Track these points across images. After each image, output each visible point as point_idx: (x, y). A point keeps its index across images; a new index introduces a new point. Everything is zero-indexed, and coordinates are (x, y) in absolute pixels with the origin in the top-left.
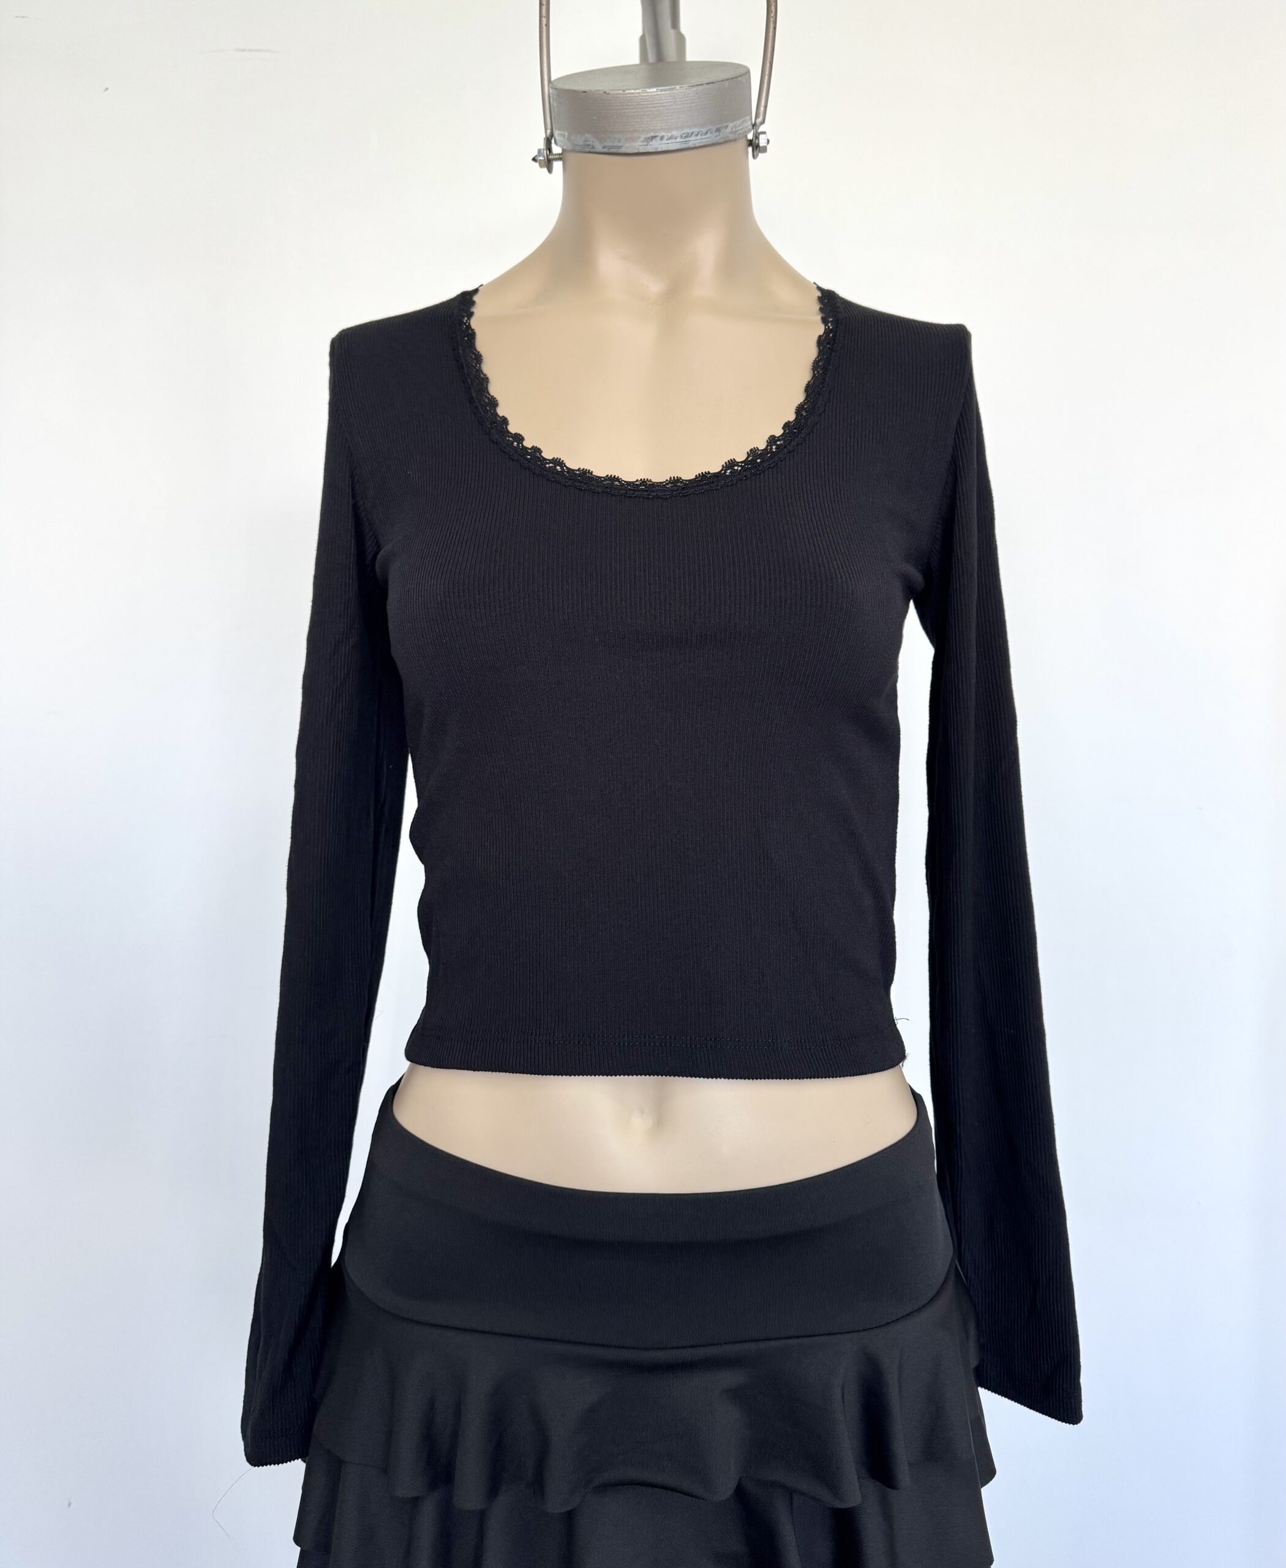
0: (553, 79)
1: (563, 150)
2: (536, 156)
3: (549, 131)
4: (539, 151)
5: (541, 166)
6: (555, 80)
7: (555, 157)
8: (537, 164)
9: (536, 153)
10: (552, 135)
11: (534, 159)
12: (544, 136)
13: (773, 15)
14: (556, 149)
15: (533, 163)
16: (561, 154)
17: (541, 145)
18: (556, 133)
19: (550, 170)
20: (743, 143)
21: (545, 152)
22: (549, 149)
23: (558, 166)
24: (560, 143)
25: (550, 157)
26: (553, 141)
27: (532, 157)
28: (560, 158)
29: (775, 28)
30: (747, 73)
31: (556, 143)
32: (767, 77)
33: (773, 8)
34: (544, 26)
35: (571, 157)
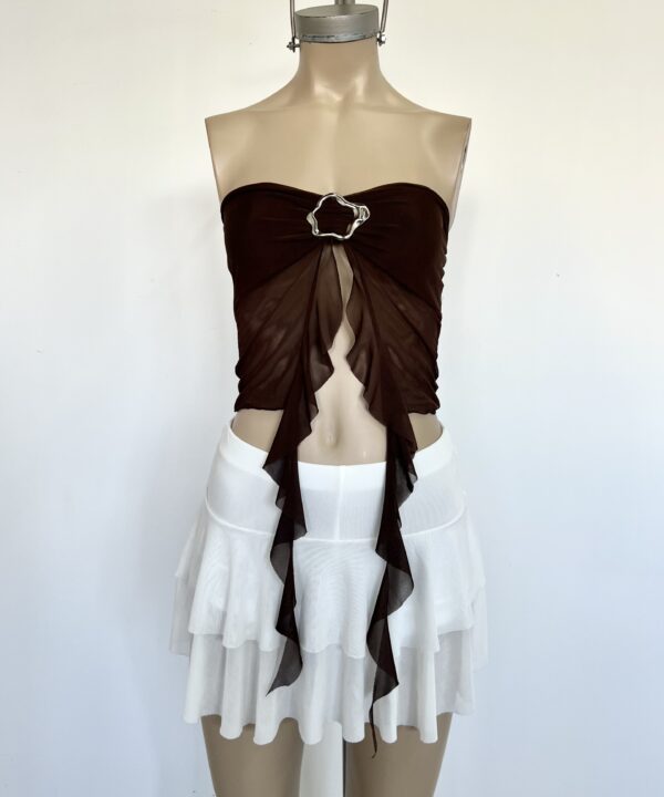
17: (290, 40)
20: (375, 39)
23: (297, 49)
30: (377, 9)
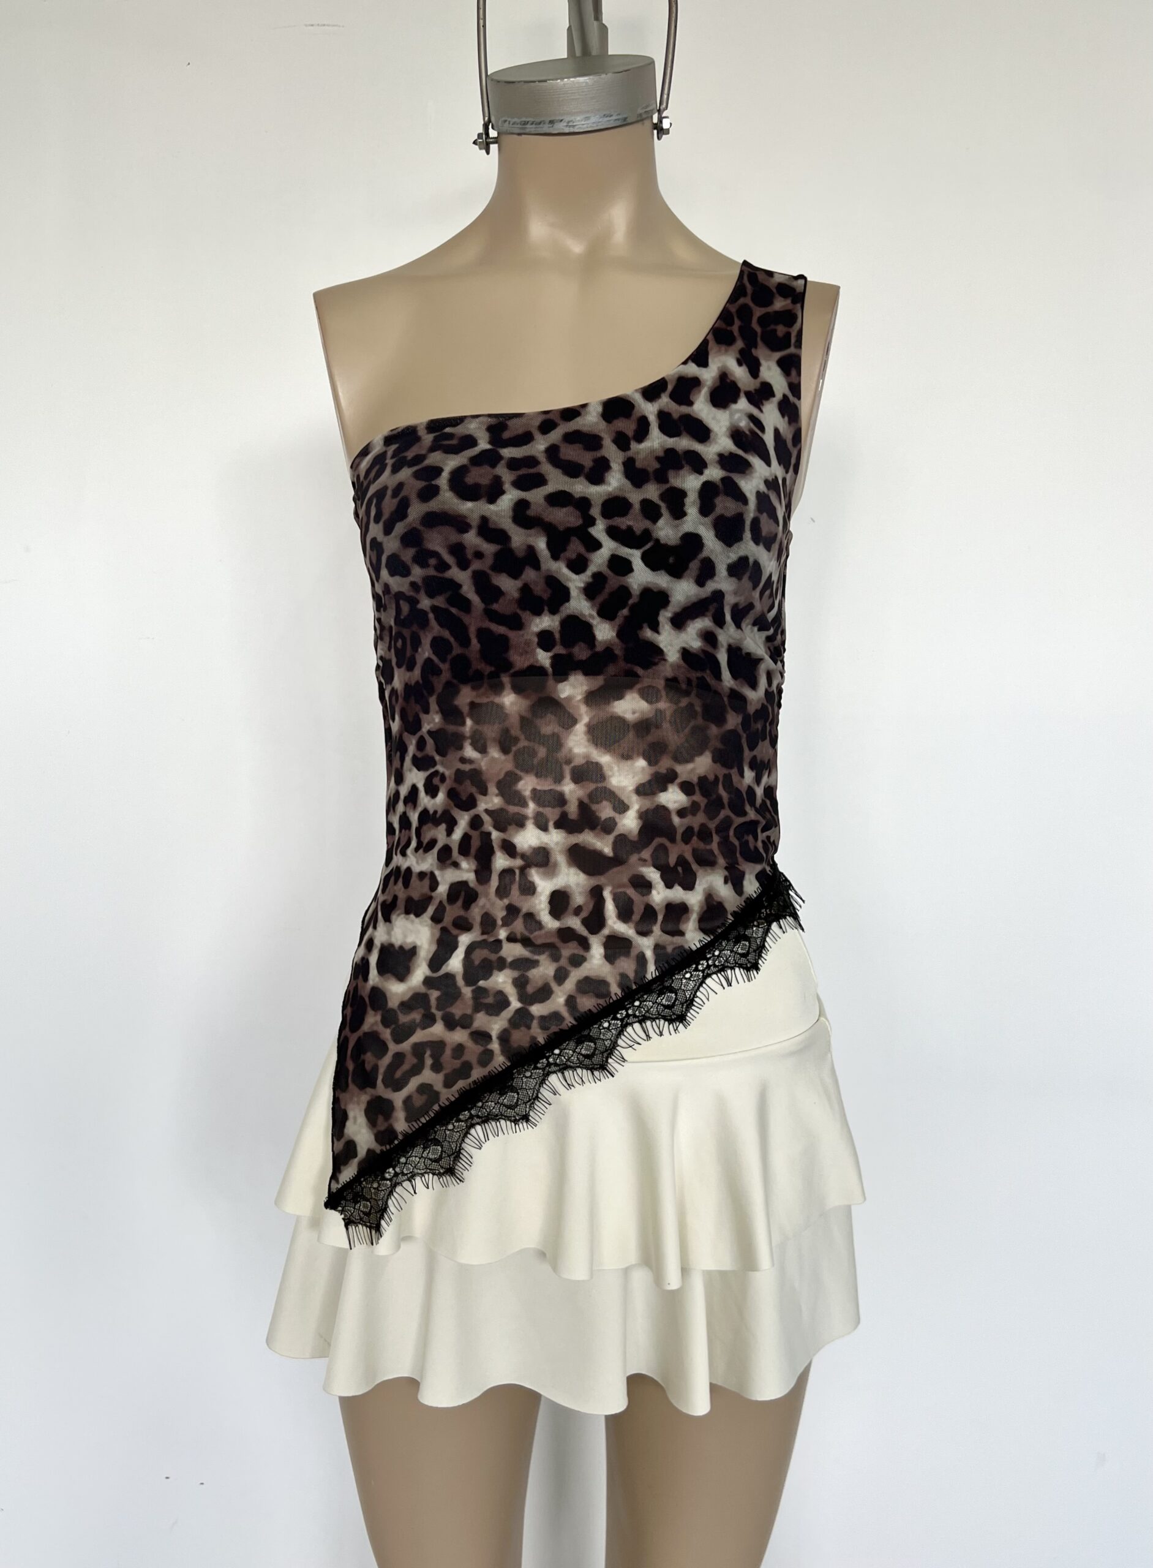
0: (489, 74)
1: (498, 133)
2: (476, 140)
3: (486, 119)
4: (480, 135)
5: (480, 149)
6: (491, 74)
7: (491, 140)
8: (477, 147)
9: (476, 137)
10: (490, 121)
11: (475, 143)
12: (483, 123)
13: (674, 15)
14: (493, 133)
15: (474, 145)
16: (495, 138)
18: (493, 119)
19: (488, 153)
21: (484, 136)
22: (487, 134)
24: (495, 128)
25: (487, 140)
26: (490, 127)
27: (472, 142)
28: (496, 141)
29: (676, 27)
31: (493, 128)
32: (669, 69)
33: (674, 9)
34: (482, 27)
35: (505, 139)
